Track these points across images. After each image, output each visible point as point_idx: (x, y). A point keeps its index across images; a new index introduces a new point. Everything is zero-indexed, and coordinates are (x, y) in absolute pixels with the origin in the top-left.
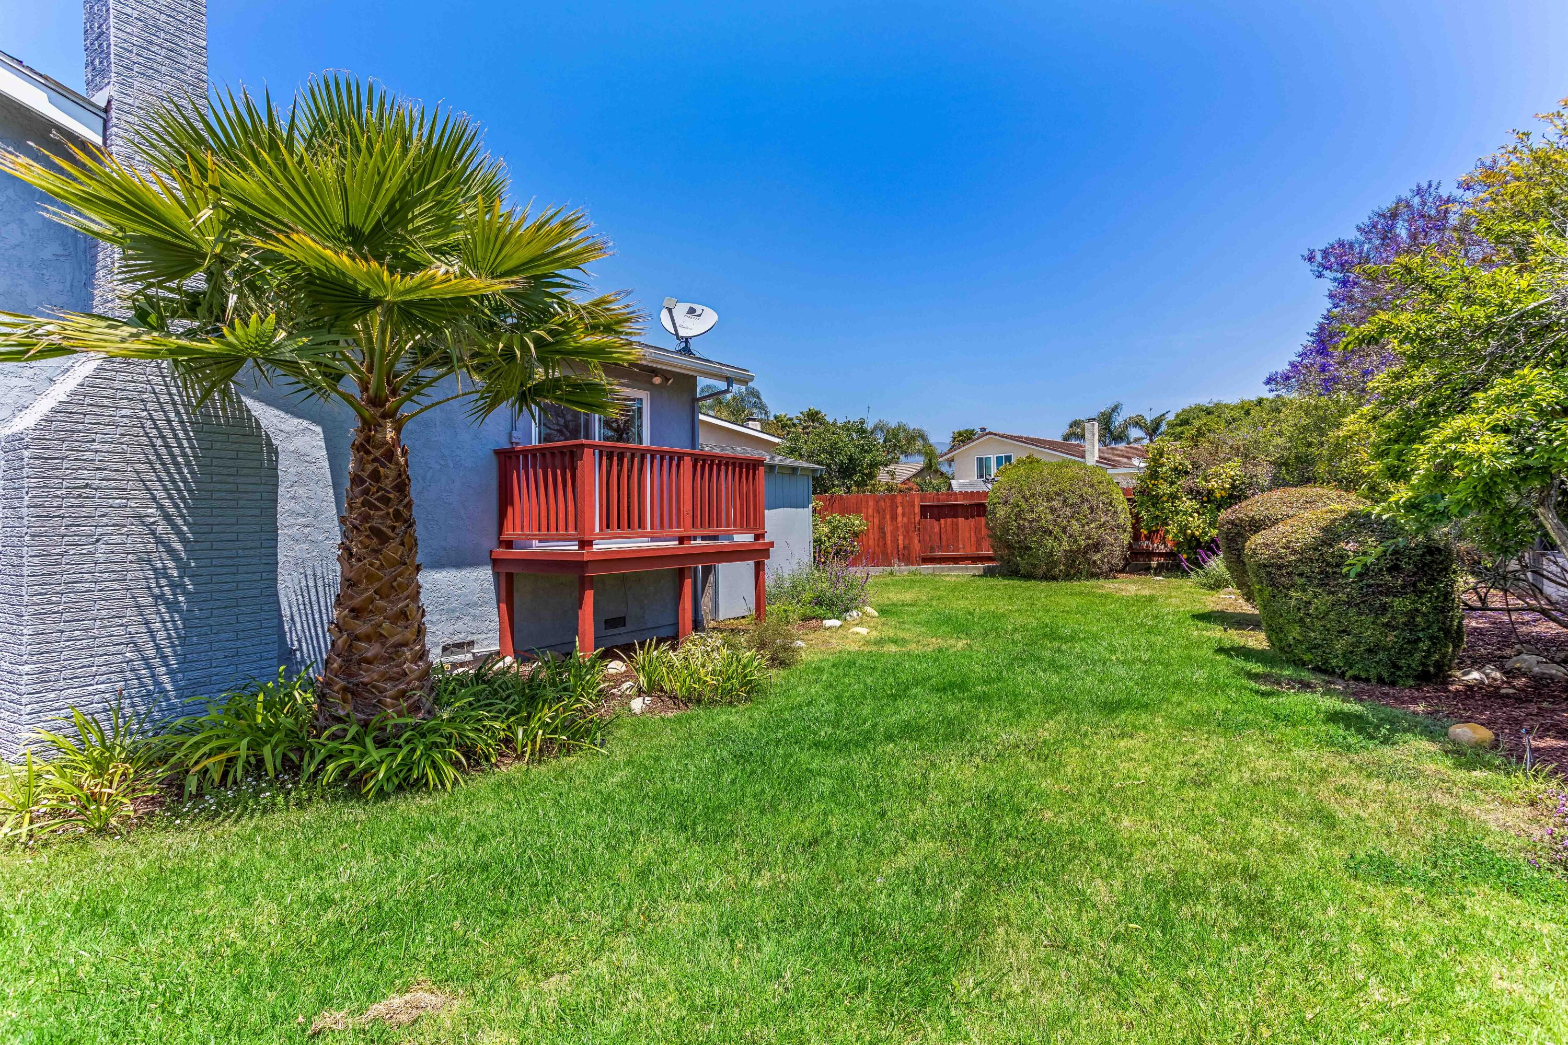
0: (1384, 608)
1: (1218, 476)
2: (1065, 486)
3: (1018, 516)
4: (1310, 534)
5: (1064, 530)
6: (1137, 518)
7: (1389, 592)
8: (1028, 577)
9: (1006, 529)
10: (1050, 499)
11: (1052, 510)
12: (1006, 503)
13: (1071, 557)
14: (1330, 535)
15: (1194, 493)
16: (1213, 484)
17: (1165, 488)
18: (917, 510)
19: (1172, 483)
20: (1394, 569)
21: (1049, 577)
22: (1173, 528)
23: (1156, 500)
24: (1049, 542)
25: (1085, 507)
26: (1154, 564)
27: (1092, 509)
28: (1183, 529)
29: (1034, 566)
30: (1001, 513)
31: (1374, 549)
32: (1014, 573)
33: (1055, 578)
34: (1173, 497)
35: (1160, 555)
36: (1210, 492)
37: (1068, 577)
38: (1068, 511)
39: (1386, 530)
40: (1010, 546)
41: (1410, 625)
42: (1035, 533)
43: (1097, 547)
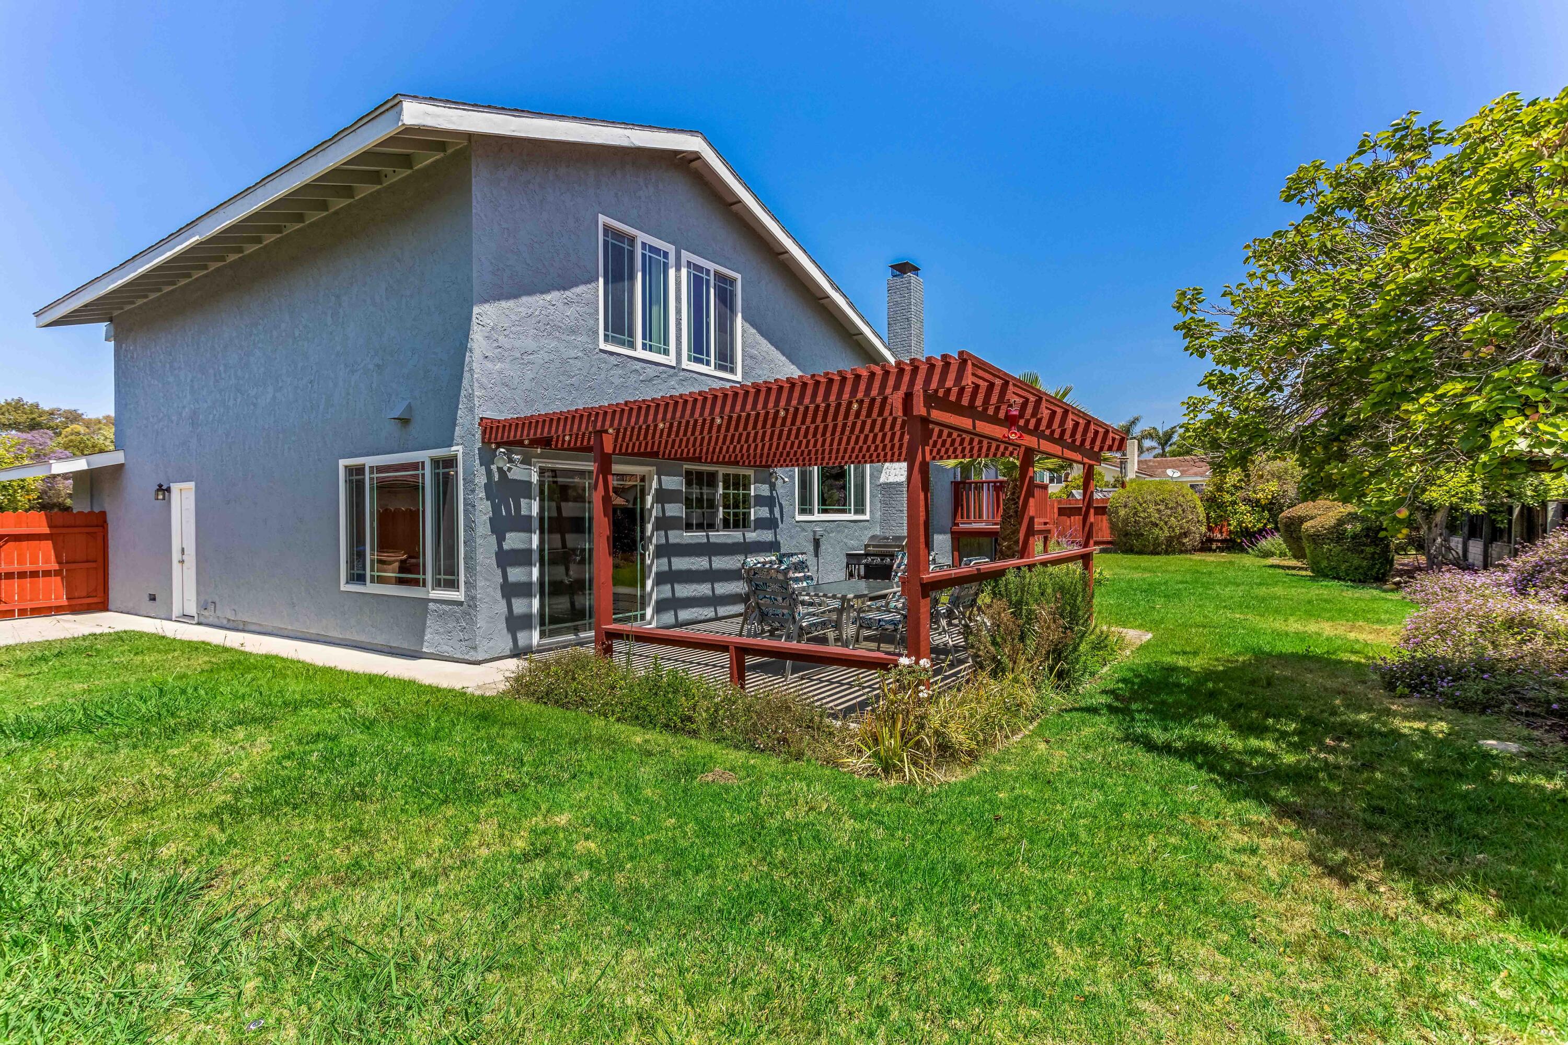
0: (1362, 551)
1: (1264, 490)
2: (1167, 496)
3: (1135, 514)
4: (1333, 522)
5: (1166, 523)
6: (1208, 518)
7: (1365, 545)
8: (1141, 553)
9: (1126, 521)
10: (1157, 504)
11: (1159, 511)
12: (1125, 506)
13: (1170, 540)
14: (1341, 522)
15: (1247, 501)
16: (1260, 495)
17: (1227, 498)
18: (1056, 510)
19: (1232, 494)
20: (1367, 536)
21: (1155, 553)
22: (1234, 523)
23: (1221, 506)
24: (1156, 531)
25: (1180, 509)
26: (1214, 546)
27: (1183, 511)
28: (1240, 523)
29: (1145, 546)
30: (1122, 512)
31: (1359, 527)
32: (1129, 550)
33: (1158, 554)
34: (1234, 503)
35: (1218, 541)
36: (1258, 501)
37: (1167, 553)
38: (1169, 512)
39: (1363, 519)
40: (1127, 534)
41: (1373, 558)
42: (1146, 525)
43: (1185, 535)
